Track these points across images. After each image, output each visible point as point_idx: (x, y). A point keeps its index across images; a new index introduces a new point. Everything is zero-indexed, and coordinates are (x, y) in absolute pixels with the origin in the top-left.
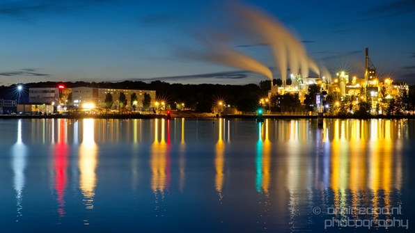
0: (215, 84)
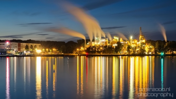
0: (52, 41)
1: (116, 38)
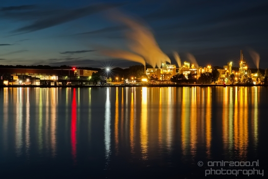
1: (187, 64)
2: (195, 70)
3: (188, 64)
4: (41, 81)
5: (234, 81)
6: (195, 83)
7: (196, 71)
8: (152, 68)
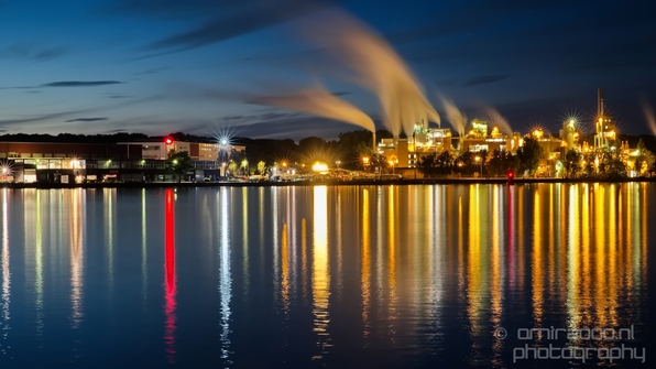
1: (479, 126)
2: (501, 140)
3: (484, 127)
4: (39, 173)
5: (576, 168)
6: (476, 174)
7: (504, 143)
8: (392, 136)
